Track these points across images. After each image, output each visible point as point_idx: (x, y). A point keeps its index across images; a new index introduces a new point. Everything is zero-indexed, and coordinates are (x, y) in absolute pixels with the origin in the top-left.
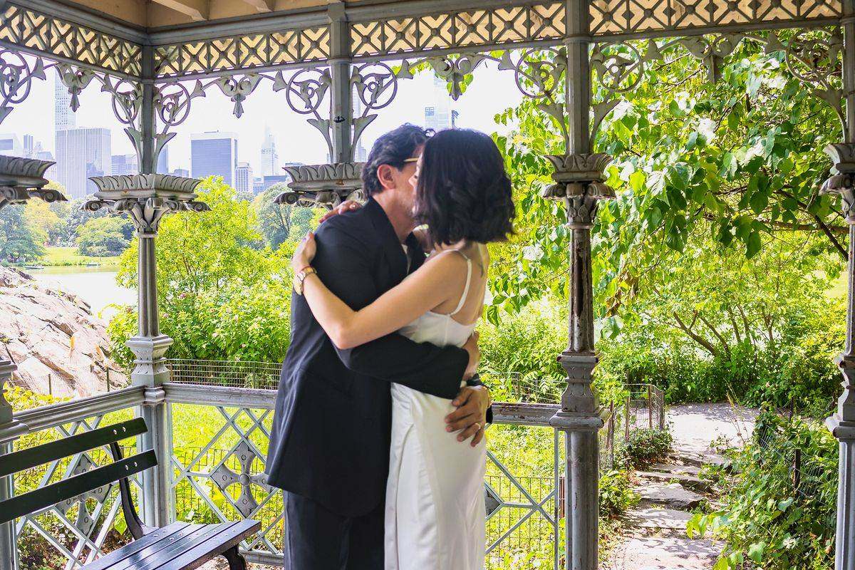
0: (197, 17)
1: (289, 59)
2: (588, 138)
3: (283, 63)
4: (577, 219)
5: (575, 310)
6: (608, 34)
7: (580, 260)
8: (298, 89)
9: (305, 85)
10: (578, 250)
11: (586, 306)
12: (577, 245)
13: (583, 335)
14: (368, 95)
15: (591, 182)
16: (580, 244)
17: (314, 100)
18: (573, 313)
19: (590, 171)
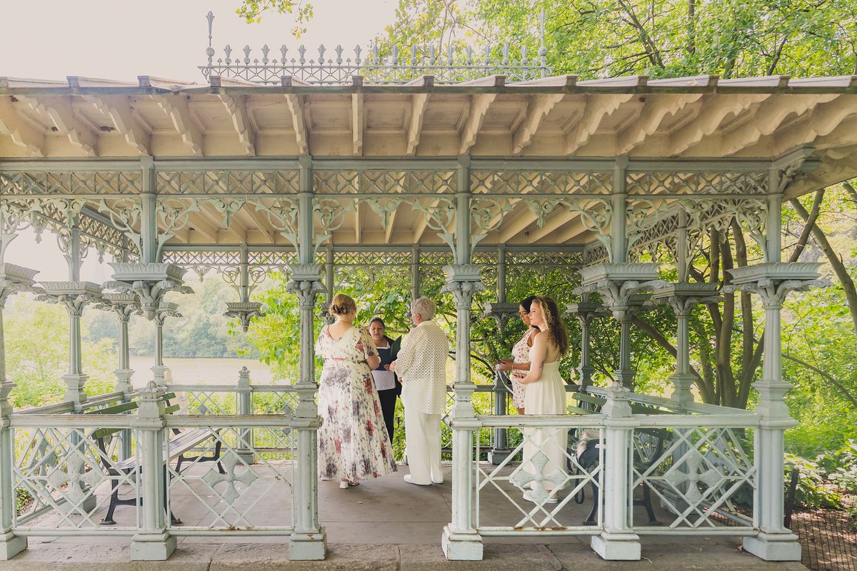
0: (185, 242)
1: (223, 262)
3: (221, 264)
6: (340, 264)
8: (227, 273)
9: (230, 273)
14: (255, 278)
17: (233, 278)
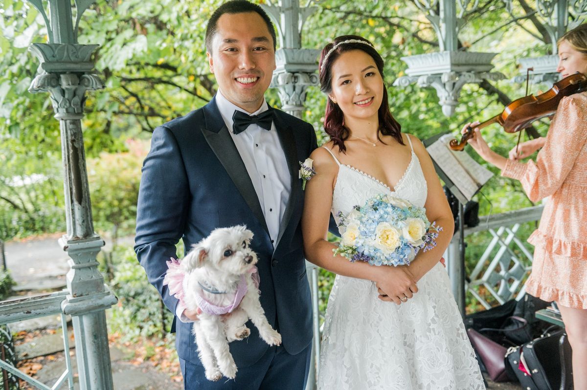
2: (73, 30)
4: (71, 110)
5: (74, 199)
7: (75, 149)
10: (73, 141)
11: (84, 195)
12: (72, 135)
13: (85, 221)
15: (83, 73)
16: (74, 135)
18: (72, 202)
19: (83, 62)
